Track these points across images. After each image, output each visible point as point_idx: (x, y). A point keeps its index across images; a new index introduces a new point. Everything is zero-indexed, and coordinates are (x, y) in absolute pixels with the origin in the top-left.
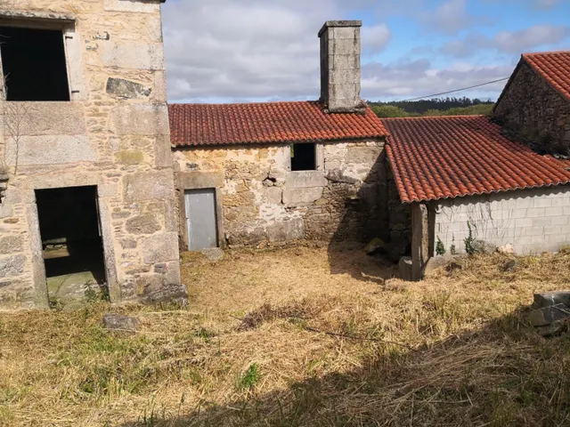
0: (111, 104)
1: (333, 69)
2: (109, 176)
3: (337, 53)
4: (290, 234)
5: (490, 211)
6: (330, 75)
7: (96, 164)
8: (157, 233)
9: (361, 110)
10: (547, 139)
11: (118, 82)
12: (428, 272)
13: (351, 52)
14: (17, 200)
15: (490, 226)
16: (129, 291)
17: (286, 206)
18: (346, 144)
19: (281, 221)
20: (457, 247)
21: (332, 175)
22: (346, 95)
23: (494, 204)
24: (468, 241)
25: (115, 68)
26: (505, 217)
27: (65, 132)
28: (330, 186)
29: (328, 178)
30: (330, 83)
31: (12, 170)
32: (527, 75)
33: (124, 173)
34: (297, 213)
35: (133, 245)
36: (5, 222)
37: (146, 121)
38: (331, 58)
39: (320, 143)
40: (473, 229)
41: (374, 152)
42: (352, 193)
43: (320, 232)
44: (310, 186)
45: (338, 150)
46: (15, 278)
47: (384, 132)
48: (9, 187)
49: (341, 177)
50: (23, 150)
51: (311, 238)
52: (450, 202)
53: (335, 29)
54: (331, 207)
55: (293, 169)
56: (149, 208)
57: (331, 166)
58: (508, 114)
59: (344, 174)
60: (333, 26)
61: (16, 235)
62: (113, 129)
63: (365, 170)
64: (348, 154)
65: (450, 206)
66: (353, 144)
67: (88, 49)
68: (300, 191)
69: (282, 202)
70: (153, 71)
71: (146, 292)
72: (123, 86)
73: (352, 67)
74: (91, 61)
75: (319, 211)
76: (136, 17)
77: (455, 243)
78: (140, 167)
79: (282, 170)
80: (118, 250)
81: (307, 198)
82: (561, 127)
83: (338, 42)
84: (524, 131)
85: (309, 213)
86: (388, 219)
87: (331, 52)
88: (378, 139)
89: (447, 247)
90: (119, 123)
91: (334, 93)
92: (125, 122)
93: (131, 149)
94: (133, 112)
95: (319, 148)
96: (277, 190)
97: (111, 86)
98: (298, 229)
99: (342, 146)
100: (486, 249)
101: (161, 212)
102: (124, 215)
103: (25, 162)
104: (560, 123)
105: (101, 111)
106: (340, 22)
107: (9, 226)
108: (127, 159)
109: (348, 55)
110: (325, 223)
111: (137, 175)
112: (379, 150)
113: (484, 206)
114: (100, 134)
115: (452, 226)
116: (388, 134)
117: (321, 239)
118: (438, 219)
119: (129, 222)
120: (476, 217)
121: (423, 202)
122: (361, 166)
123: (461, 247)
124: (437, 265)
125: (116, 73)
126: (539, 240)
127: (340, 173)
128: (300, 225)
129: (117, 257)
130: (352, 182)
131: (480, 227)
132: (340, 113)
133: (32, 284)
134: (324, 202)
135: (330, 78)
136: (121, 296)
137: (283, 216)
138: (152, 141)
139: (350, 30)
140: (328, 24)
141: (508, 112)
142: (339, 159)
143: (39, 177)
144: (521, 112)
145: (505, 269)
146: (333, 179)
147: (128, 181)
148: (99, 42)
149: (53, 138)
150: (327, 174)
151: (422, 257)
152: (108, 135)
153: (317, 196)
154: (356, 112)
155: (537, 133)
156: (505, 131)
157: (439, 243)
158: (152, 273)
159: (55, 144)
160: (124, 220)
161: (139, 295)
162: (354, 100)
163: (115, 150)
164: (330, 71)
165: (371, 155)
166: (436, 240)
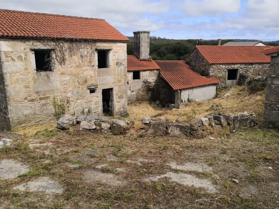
0: (117, 68)
1: (142, 47)
2: (116, 85)
3: (142, 41)
4: (132, 99)
5: (193, 91)
6: (140, 48)
7: (113, 83)
8: (123, 99)
9: (150, 60)
10: (203, 72)
11: (118, 62)
12: (180, 107)
13: (147, 41)
14: (99, 92)
15: (193, 95)
16: (118, 113)
17: (131, 91)
18: (149, 71)
19: (130, 95)
20: (186, 101)
21: (144, 81)
22: (145, 54)
23: (194, 90)
24: (188, 99)
25: (118, 59)
26: (196, 93)
27: (108, 75)
28: (144, 84)
29: (143, 82)
30: (141, 51)
31: (98, 85)
32: (197, 52)
33: (118, 85)
34: (134, 93)
35: (119, 102)
36: (97, 97)
37: (123, 72)
38: (141, 43)
39: (141, 71)
40: (189, 96)
41: (156, 74)
42: (150, 86)
43: (141, 98)
44: (138, 85)
45: (146, 73)
46: (97, 111)
47: (159, 68)
48: (98, 89)
49: (147, 81)
50: (101, 80)
51: (138, 101)
52: (184, 89)
53: (142, 34)
54: (144, 91)
55: (133, 79)
56: (122, 93)
57: (144, 78)
58: (191, 62)
59: (148, 81)
60: (141, 33)
61: (98, 100)
62: (117, 74)
63: (154, 79)
64: (149, 75)
65: (184, 90)
66: (150, 71)
67: (113, 55)
68: (136, 86)
69: (130, 90)
70: (125, 60)
71: (121, 114)
72: (119, 64)
73: (147, 46)
74: (114, 58)
75: (141, 92)
76: (122, 47)
77: (185, 100)
78: (121, 83)
79: (130, 80)
80: (116, 104)
81: (137, 88)
82: (207, 69)
83: (143, 38)
84: (196, 68)
85: (138, 93)
86: (159, 94)
87: (141, 41)
88: (157, 70)
89: (183, 101)
90: (118, 72)
91: (142, 54)
92: (119, 72)
93: (120, 79)
94: (121, 70)
95: (141, 73)
96: (129, 86)
97: (117, 63)
98: (135, 98)
99: (147, 72)
100: (193, 101)
101: (124, 94)
102: (118, 95)
103: (101, 83)
104: (207, 68)
105: (115, 70)
106: (144, 32)
107: (97, 98)
108: (119, 81)
109: (146, 42)
110: (142, 96)
111: (121, 85)
112: (158, 73)
113: (192, 90)
114: (114, 75)
115: (185, 95)
116: (160, 68)
117: (141, 101)
118: (181, 94)
119: (119, 97)
120: (190, 93)
121: (179, 90)
122: (153, 78)
123: (186, 100)
124: (182, 105)
125: (118, 61)
126: (203, 98)
127: (147, 80)
128: (135, 96)
129: (116, 106)
130: (150, 83)
131: (191, 96)
132: (143, 61)
133: (100, 112)
134: (142, 89)
135: (140, 49)
136: (116, 115)
137: (130, 94)
138: (124, 76)
139: (146, 34)
140: (140, 32)
141: (191, 61)
142: (147, 76)
143: (103, 86)
144: (195, 62)
145: (199, 105)
146: (145, 82)
147: (119, 86)
148: (115, 53)
149: (106, 77)
150: (143, 80)
151: (178, 103)
152: (116, 75)
153: (140, 87)
154: (148, 60)
155: (200, 69)
156: (191, 68)
157: (182, 100)
158: (122, 109)
159: (106, 78)
160: (118, 96)
161: (119, 115)
162: (148, 56)
163: (117, 79)
164: (141, 47)
165: (155, 74)
166: (181, 99)
